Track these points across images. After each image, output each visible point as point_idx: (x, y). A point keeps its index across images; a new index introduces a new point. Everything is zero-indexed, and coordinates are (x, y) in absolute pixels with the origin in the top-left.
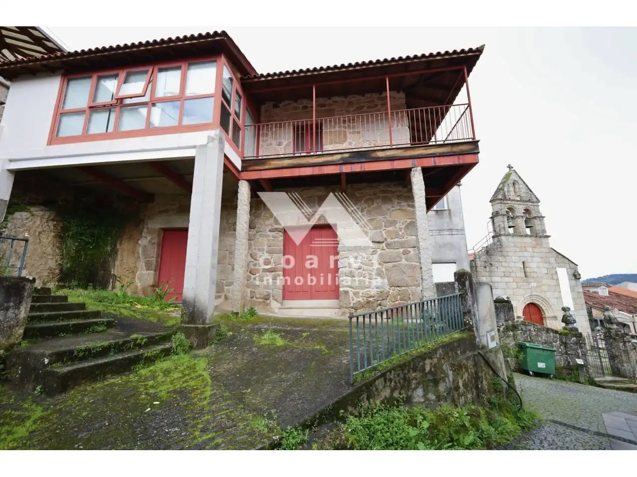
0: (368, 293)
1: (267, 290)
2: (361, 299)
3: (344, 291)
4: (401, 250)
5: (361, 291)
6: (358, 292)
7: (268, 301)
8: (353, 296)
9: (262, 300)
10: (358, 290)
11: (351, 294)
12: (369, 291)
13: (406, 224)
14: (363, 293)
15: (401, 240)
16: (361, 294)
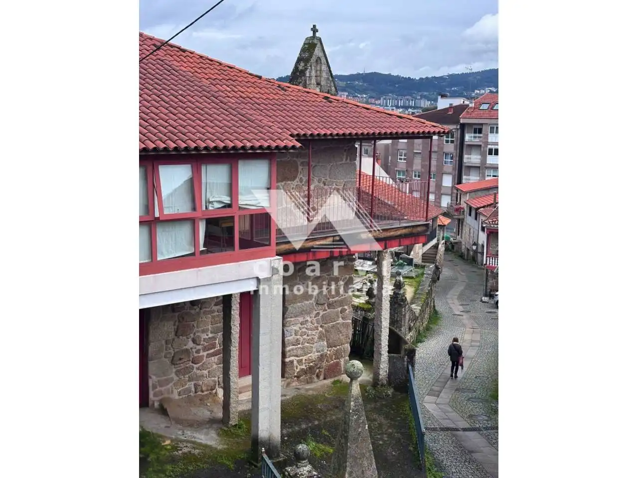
0: (310, 358)
1: (213, 379)
2: (303, 367)
3: (290, 361)
4: (340, 309)
5: (304, 358)
6: (302, 360)
7: (214, 391)
8: (297, 364)
9: (208, 392)
10: (301, 358)
11: (295, 363)
12: (311, 356)
13: (346, 280)
14: (306, 360)
15: (340, 298)
16: (304, 361)
